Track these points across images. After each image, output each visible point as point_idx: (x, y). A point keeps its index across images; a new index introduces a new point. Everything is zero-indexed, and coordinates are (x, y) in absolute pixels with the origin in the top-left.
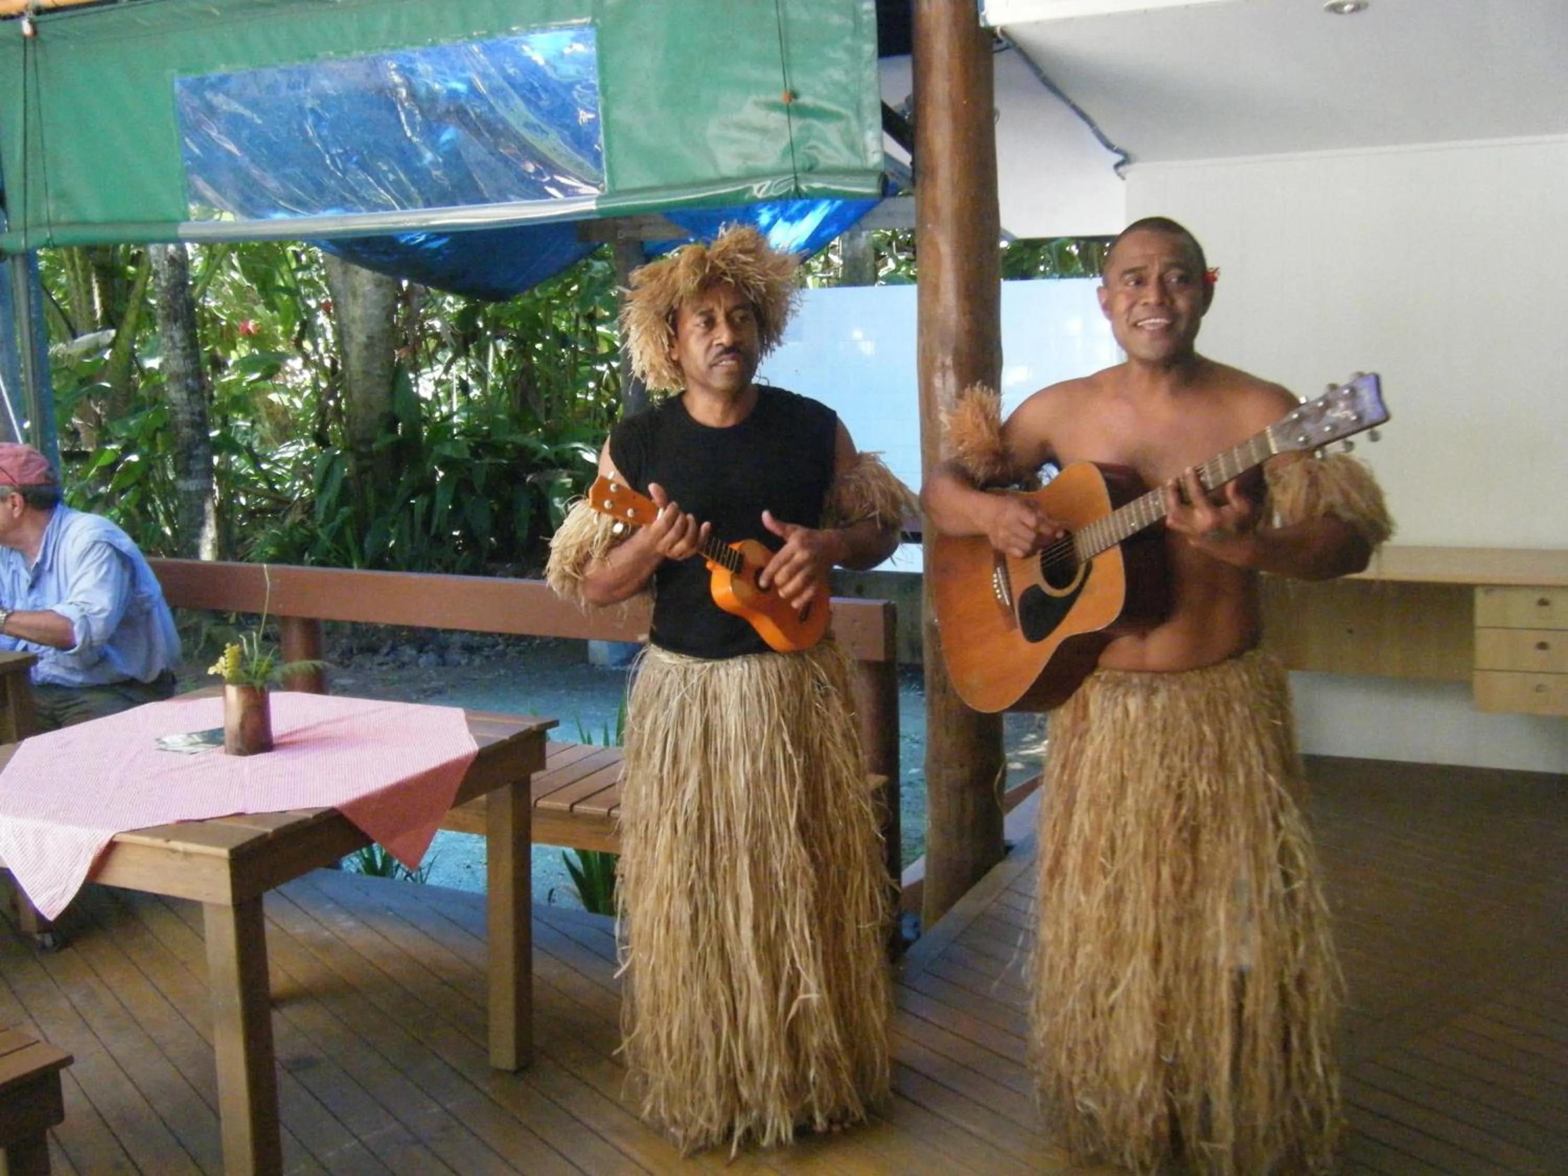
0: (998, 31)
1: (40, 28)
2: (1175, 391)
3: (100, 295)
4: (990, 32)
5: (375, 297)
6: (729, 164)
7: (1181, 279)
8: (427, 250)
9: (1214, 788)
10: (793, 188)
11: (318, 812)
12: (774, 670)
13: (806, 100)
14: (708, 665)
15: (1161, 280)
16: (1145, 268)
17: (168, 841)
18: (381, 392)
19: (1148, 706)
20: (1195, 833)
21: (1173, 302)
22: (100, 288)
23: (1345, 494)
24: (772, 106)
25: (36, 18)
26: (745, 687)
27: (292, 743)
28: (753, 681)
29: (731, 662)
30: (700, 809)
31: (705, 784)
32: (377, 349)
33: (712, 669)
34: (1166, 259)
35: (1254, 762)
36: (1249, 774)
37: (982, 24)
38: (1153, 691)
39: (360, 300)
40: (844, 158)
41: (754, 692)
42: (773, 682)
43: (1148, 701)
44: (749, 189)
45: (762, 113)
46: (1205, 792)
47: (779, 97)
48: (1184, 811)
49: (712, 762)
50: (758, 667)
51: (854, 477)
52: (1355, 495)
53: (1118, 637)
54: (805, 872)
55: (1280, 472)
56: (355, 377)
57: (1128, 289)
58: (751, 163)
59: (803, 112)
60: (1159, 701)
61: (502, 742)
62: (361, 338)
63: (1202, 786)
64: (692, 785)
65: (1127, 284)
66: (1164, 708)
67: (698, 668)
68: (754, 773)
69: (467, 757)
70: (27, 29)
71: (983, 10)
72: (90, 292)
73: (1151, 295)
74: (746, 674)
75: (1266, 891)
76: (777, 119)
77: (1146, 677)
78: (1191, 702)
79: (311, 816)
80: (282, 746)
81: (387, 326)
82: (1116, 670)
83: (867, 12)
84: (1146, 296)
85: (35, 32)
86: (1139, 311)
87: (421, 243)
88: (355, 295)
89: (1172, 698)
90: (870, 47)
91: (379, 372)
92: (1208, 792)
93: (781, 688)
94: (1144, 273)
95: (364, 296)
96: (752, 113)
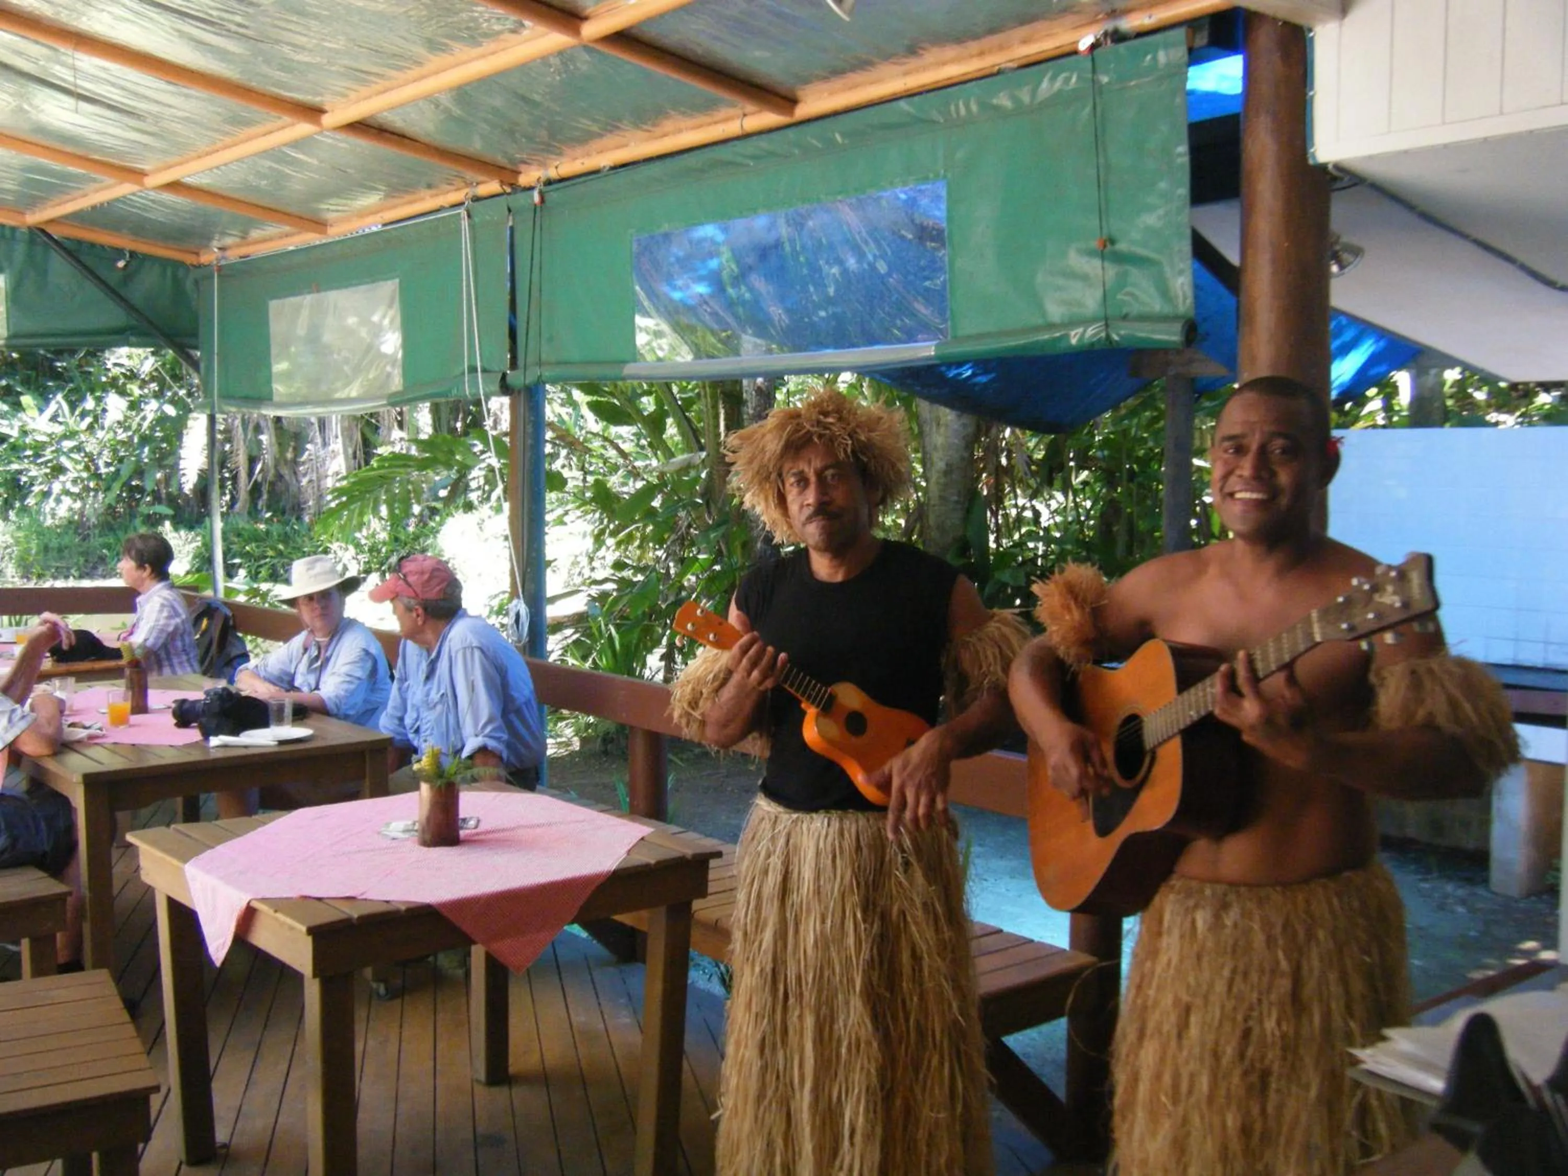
0: (1330, 167)
1: (547, 198)
2: (1281, 572)
3: (725, 419)
4: (1323, 168)
5: (956, 427)
6: (1055, 312)
7: (1284, 451)
8: (975, 384)
9: (1284, 1028)
10: (1103, 335)
11: (411, 906)
12: (853, 830)
13: (1122, 246)
14: (795, 816)
15: (1263, 451)
16: (1243, 436)
17: (276, 911)
18: (955, 518)
19: (1217, 924)
20: (1265, 1075)
21: (1273, 474)
22: (726, 414)
23: (1453, 704)
24: (1090, 253)
25: (544, 189)
26: (821, 845)
27: (475, 841)
28: (830, 838)
29: (814, 815)
30: (775, 960)
31: (781, 935)
32: (954, 476)
33: (795, 822)
34: (1268, 428)
35: (1334, 1006)
36: (1327, 1016)
37: (1311, 162)
38: (1225, 906)
39: (942, 430)
40: (1157, 306)
41: (829, 849)
42: (849, 842)
43: (1217, 917)
44: (1066, 336)
45: (1084, 260)
46: (1273, 1035)
47: (1094, 244)
48: (1250, 1052)
49: (788, 915)
50: (837, 825)
51: (973, 640)
52: (1467, 707)
53: (1195, 840)
54: (869, 1043)
55: (1385, 674)
56: (932, 502)
57: (1226, 456)
58: (1075, 310)
59: (1120, 259)
60: (1230, 918)
61: (647, 866)
62: (940, 465)
63: (1270, 1024)
64: (768, 936)
65: (1226, 451)
66: (1235, 925)
67: (787, 817)
68: (822, 932)
69: (597, 876)
70: (536, 198)
71: (1313, 145)
72: (717, 417)
73: (1246, 468)
74: (824, 832)
75: (1341, 1159)
76: (1093, 266)
77: (1220, 888)
78: (1267, 925)
79: (403, 908)
80: (469, 842)
81: (966, 455)
82: (1191, 878)
83: (1180, 155)
84: (1242, 468)
85: (543, 200)
86: (1234, 483)
87: (969, 378)
88: (938, 424)
89: (1246, 914)
90: (1183, 191)
91: (955, 498)
92: (1277, 1033)
93: (858, 848)
94: (1245, 441)
95: (947, 426)
96: (1077, 261)
